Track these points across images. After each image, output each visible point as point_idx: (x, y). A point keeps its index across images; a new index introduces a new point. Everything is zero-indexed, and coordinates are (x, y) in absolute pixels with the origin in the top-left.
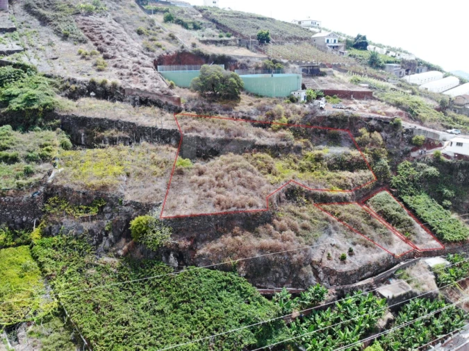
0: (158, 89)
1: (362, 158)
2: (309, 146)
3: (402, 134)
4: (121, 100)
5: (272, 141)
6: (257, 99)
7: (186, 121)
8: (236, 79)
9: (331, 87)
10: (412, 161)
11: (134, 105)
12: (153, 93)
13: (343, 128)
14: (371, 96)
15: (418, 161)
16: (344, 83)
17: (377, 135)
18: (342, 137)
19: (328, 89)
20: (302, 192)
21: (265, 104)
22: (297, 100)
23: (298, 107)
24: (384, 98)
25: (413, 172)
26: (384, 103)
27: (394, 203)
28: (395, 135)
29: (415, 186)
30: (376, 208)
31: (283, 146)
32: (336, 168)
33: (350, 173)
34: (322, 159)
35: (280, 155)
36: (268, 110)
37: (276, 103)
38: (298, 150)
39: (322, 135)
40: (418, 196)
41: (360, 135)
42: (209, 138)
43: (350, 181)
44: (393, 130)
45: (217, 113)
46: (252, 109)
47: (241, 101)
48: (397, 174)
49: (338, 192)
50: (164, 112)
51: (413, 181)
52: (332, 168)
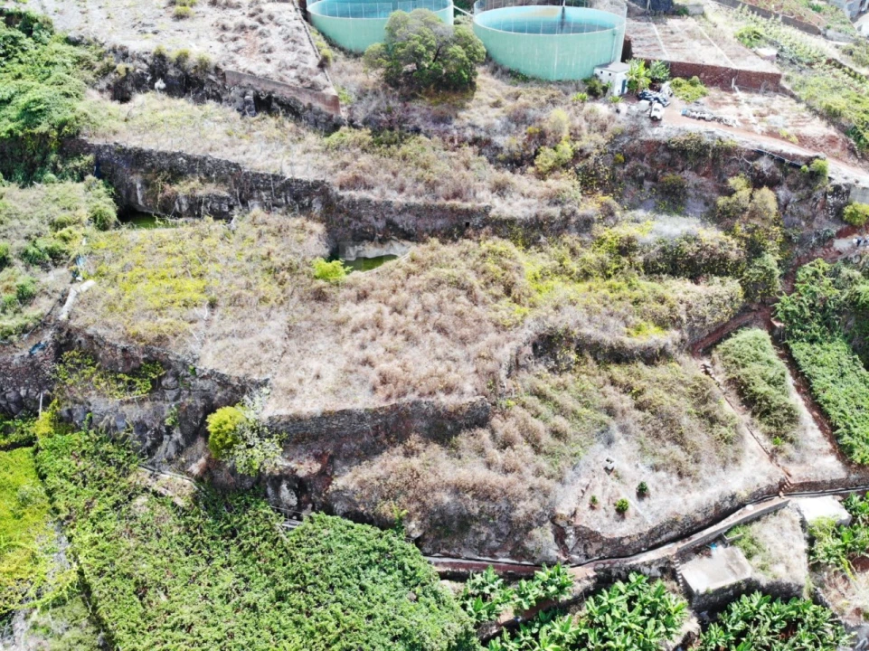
0: (293, 73)
1: (720, 251)
2: (612, 214)
3: (825, 195)
4: (218, 98)
5: (529, 207)
6: (514, 89)
7: (346, 158)
8: (465, 46)
9: (688, 53)
10: (834, 261)
11: (242, 111)
12: (282, 83)
13: (696, 170)
14: (777, 83)
15: (847, 262)
16: (719, 40)
17: (767, 197)
18: (691, 192)
19: (682, 60)
20: (571, 340)
21: (527, 107)
22: (605, 89)
23: (602, 109)
24: (802, 93)
25: (825, 289)
26: (802, 106)
27: (769, 362)
28: (810, 196)
29: (827, 323)
30: (728, 370)
31: (549, 218)
32: (660, 271)
33: (689, 285)
34: (634, 249)
35: (543, 239)
36: (533, 121)
37: (554, 103)
38: (586, 224)
39: (647, 183)
40: (825, 345)
41: (730, 193)
42: (389, 204)
43: (683, 307)
44: (807, 184)
45: (417, 131)
46: (495, 118)
47: (478, 95)
48: (794, 289)
49: (653, 337)
50: (303, 131)
51: (823, 310)
52: (651, 270)
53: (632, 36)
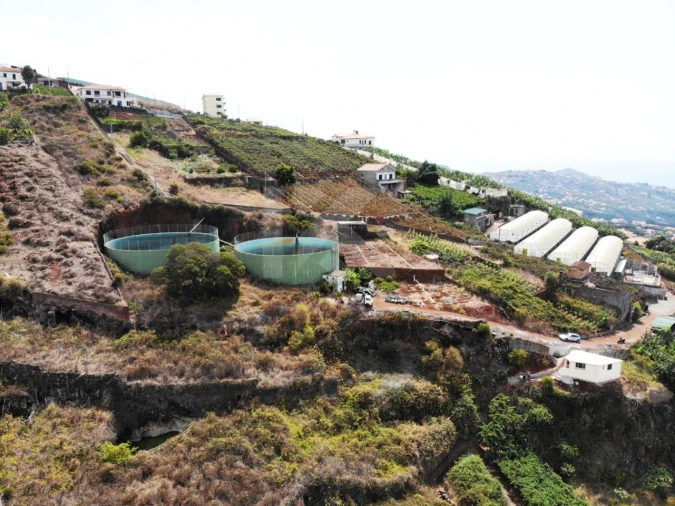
0: (90, 292)
1: (432, 396)
2: (350, 377)
3: (493, 347)
4: (24, 315)
5: (288, 377)
6: (267, 293)
7: (134, 354)
8: (229, 266)
9: (382, 261)
10: (510, 394)
11: (45, 324)
12: (81, 300)
13: (402, 338)
14: (443, 275)
15: (520, 393)
16: (401, 252)
17: (454, 352)
18: (402, 355)
19: (379, 266)
20: (335, 488)
21: (278, 304)
22: (331, 288)
23: (331, 302)
24: (460, 280)
25: (510, 415)
26: (463, 289)
27: (486, 480)
28: (482, 349)
29: (518, 441)
30: (458, 493)
31: (304, 384)
32: (392, 418)
33: (415, 427)
34: (371, 402)
35: (301, 402)
36: (284, 313)
37: (298, 300)
38: (332, 387)
39: (371, 351)
40: (522, 459)
41: (429, 352)
42: (171, 387)
43: (415, 445)
44: (479, 341)
45: (194, 328)
46: (255, 313)
47: (241, 298)
48: (490, 419)
49: (398, 473)
50: (96, 336)
51: (514, 432)
52: (386, 418)
53: (345, 253)
